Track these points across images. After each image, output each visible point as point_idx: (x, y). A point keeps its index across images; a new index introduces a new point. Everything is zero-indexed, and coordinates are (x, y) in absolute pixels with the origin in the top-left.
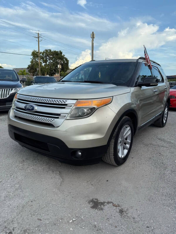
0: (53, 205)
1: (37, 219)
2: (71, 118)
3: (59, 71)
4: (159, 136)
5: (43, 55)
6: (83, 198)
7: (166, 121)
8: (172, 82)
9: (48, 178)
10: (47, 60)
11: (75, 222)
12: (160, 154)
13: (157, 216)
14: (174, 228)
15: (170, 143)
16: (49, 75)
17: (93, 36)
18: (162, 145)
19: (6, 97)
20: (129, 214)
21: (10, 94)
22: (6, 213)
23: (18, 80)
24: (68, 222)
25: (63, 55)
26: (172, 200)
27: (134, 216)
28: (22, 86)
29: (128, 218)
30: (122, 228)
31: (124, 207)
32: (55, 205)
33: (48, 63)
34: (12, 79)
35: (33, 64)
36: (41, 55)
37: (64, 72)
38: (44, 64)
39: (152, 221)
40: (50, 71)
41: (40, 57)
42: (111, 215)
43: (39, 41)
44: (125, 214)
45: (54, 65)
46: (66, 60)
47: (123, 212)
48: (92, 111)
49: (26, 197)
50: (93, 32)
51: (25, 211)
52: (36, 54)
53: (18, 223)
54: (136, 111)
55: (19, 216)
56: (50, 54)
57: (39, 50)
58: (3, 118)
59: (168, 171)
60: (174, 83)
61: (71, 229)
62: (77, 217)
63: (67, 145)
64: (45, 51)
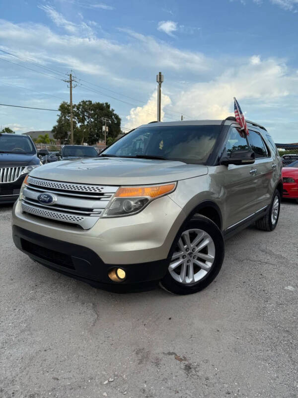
0: (79, 356)
1: (51, 378)
2: (109, 215)
3: (104, 136)
4: (263, 246)
5: (78, 109)
6: (129, 346)
7: (277, 220)
8: (290, 155)
9: (73, 314)
10: (85, 118)
11: (112, 383)
12: (261, 276)
13: (245, 376)
14: (270, 395)
15: (280, 257)
16: (87, 143)
17: (160, 78)
18: (266, 261)
19: (14, 180)
20: (200, 372)
21: (19, 176)
22: (4, 369)
23: (33, 152)
24: (101, 383)
25: (111, 110)
26: (271, 351)
27: (209, 376)
28: (41, 163)
29: (198, 378)
30: (186, 393)
31: (194, 360)
32: (82, 356)
33: (86, 123)
34: (24, 151)
35: (62, 125)
36: (75, 109)
37: (112, 137)
38: (80, 124)
39: (236, 384)
40: (89, 136)
41: (73, 113)
42: (172, 374)
43: (71, 88)
44: (194, 372)
45: (96, 125)
46: (117, 117)
47: (190, 368)
48: (143, 204)
49: (37, 343)
50: (160, 73)
51: (34, 365)
52: (66, 109)
53: (22, 384)
54: (217, 204)
55: (24, 373)
56: (90, 108)
57: (71, 102)
58: (8, 215)
59: (271, 304)
60: (295, 156)
61: (105, 394)
62: (117, 376)
63: (102, 259)
64: (82, 103)
